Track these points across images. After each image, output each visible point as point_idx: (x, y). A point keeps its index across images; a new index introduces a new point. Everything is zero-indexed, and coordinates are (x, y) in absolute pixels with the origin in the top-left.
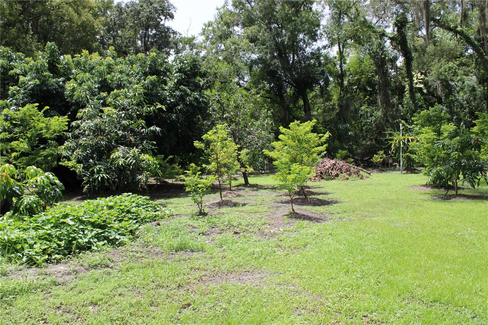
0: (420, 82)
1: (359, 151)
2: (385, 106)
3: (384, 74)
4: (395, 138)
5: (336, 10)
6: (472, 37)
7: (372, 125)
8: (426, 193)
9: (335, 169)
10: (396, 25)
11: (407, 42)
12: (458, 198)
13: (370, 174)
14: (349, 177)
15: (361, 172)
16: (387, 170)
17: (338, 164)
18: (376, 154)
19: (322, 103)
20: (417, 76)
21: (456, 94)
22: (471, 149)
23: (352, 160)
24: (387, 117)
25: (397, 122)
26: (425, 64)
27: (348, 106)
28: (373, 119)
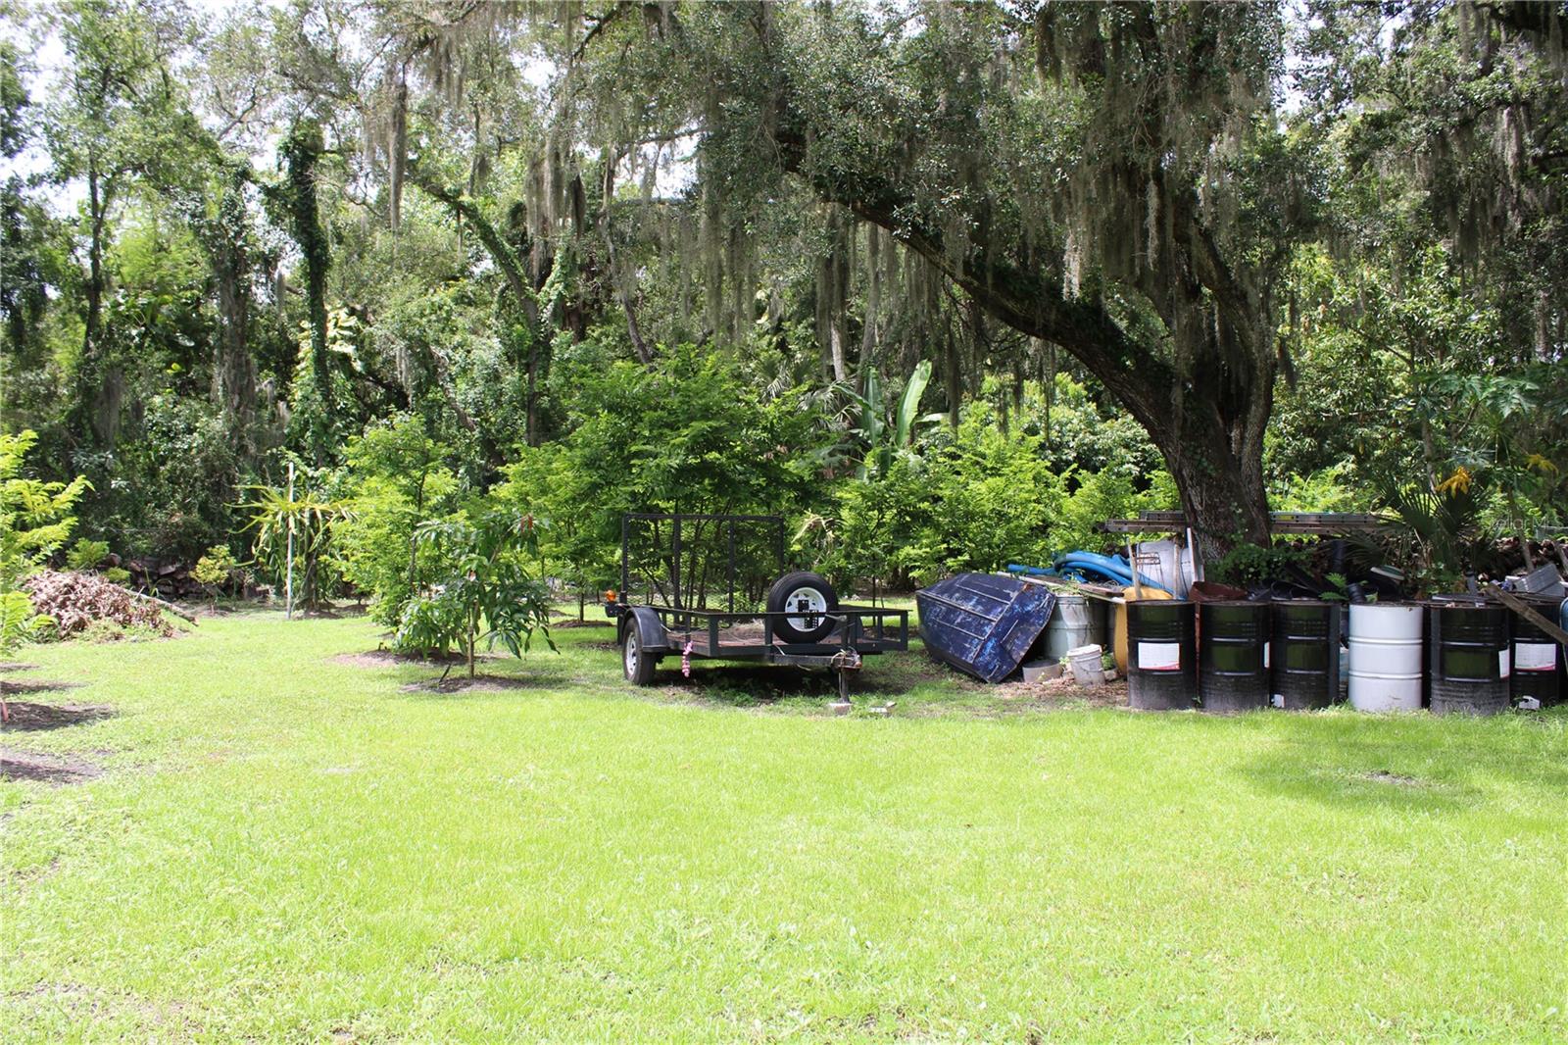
0: (343, 338)
1: (142, 544)
2: (235, 403)
3: (240, 299)
4: (271, 506)
5: (91, 62)
6: (495, 226)
7: (190, 462)
8: (383, 677)
9: (74, 604)
10: (286, 150)
11: (315, 209)
12: (476, 686)
13: (191, 620)
14: (123, 632)
15: (164, 616)
16: (238, 607)
17: (84, 586)
18: (208, 554)
19: (9, 372)
20: (338, 316)
21: (449, 385)
22: (513, 547)
23: (126, 574)
24: (241, 438)
25: (272, 454)
26: (364, 284)
27: (110, 391)
28: (197, 439)
